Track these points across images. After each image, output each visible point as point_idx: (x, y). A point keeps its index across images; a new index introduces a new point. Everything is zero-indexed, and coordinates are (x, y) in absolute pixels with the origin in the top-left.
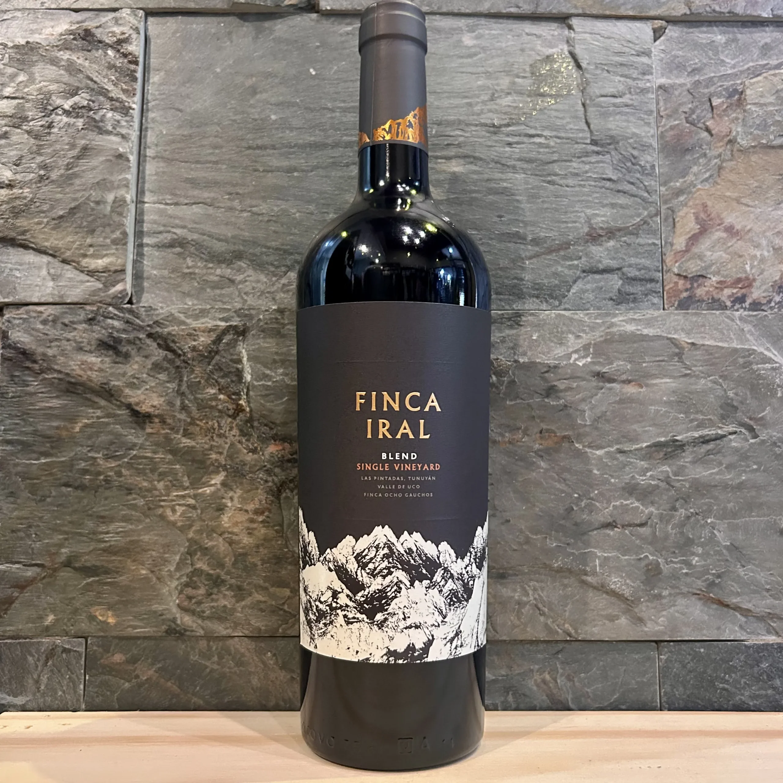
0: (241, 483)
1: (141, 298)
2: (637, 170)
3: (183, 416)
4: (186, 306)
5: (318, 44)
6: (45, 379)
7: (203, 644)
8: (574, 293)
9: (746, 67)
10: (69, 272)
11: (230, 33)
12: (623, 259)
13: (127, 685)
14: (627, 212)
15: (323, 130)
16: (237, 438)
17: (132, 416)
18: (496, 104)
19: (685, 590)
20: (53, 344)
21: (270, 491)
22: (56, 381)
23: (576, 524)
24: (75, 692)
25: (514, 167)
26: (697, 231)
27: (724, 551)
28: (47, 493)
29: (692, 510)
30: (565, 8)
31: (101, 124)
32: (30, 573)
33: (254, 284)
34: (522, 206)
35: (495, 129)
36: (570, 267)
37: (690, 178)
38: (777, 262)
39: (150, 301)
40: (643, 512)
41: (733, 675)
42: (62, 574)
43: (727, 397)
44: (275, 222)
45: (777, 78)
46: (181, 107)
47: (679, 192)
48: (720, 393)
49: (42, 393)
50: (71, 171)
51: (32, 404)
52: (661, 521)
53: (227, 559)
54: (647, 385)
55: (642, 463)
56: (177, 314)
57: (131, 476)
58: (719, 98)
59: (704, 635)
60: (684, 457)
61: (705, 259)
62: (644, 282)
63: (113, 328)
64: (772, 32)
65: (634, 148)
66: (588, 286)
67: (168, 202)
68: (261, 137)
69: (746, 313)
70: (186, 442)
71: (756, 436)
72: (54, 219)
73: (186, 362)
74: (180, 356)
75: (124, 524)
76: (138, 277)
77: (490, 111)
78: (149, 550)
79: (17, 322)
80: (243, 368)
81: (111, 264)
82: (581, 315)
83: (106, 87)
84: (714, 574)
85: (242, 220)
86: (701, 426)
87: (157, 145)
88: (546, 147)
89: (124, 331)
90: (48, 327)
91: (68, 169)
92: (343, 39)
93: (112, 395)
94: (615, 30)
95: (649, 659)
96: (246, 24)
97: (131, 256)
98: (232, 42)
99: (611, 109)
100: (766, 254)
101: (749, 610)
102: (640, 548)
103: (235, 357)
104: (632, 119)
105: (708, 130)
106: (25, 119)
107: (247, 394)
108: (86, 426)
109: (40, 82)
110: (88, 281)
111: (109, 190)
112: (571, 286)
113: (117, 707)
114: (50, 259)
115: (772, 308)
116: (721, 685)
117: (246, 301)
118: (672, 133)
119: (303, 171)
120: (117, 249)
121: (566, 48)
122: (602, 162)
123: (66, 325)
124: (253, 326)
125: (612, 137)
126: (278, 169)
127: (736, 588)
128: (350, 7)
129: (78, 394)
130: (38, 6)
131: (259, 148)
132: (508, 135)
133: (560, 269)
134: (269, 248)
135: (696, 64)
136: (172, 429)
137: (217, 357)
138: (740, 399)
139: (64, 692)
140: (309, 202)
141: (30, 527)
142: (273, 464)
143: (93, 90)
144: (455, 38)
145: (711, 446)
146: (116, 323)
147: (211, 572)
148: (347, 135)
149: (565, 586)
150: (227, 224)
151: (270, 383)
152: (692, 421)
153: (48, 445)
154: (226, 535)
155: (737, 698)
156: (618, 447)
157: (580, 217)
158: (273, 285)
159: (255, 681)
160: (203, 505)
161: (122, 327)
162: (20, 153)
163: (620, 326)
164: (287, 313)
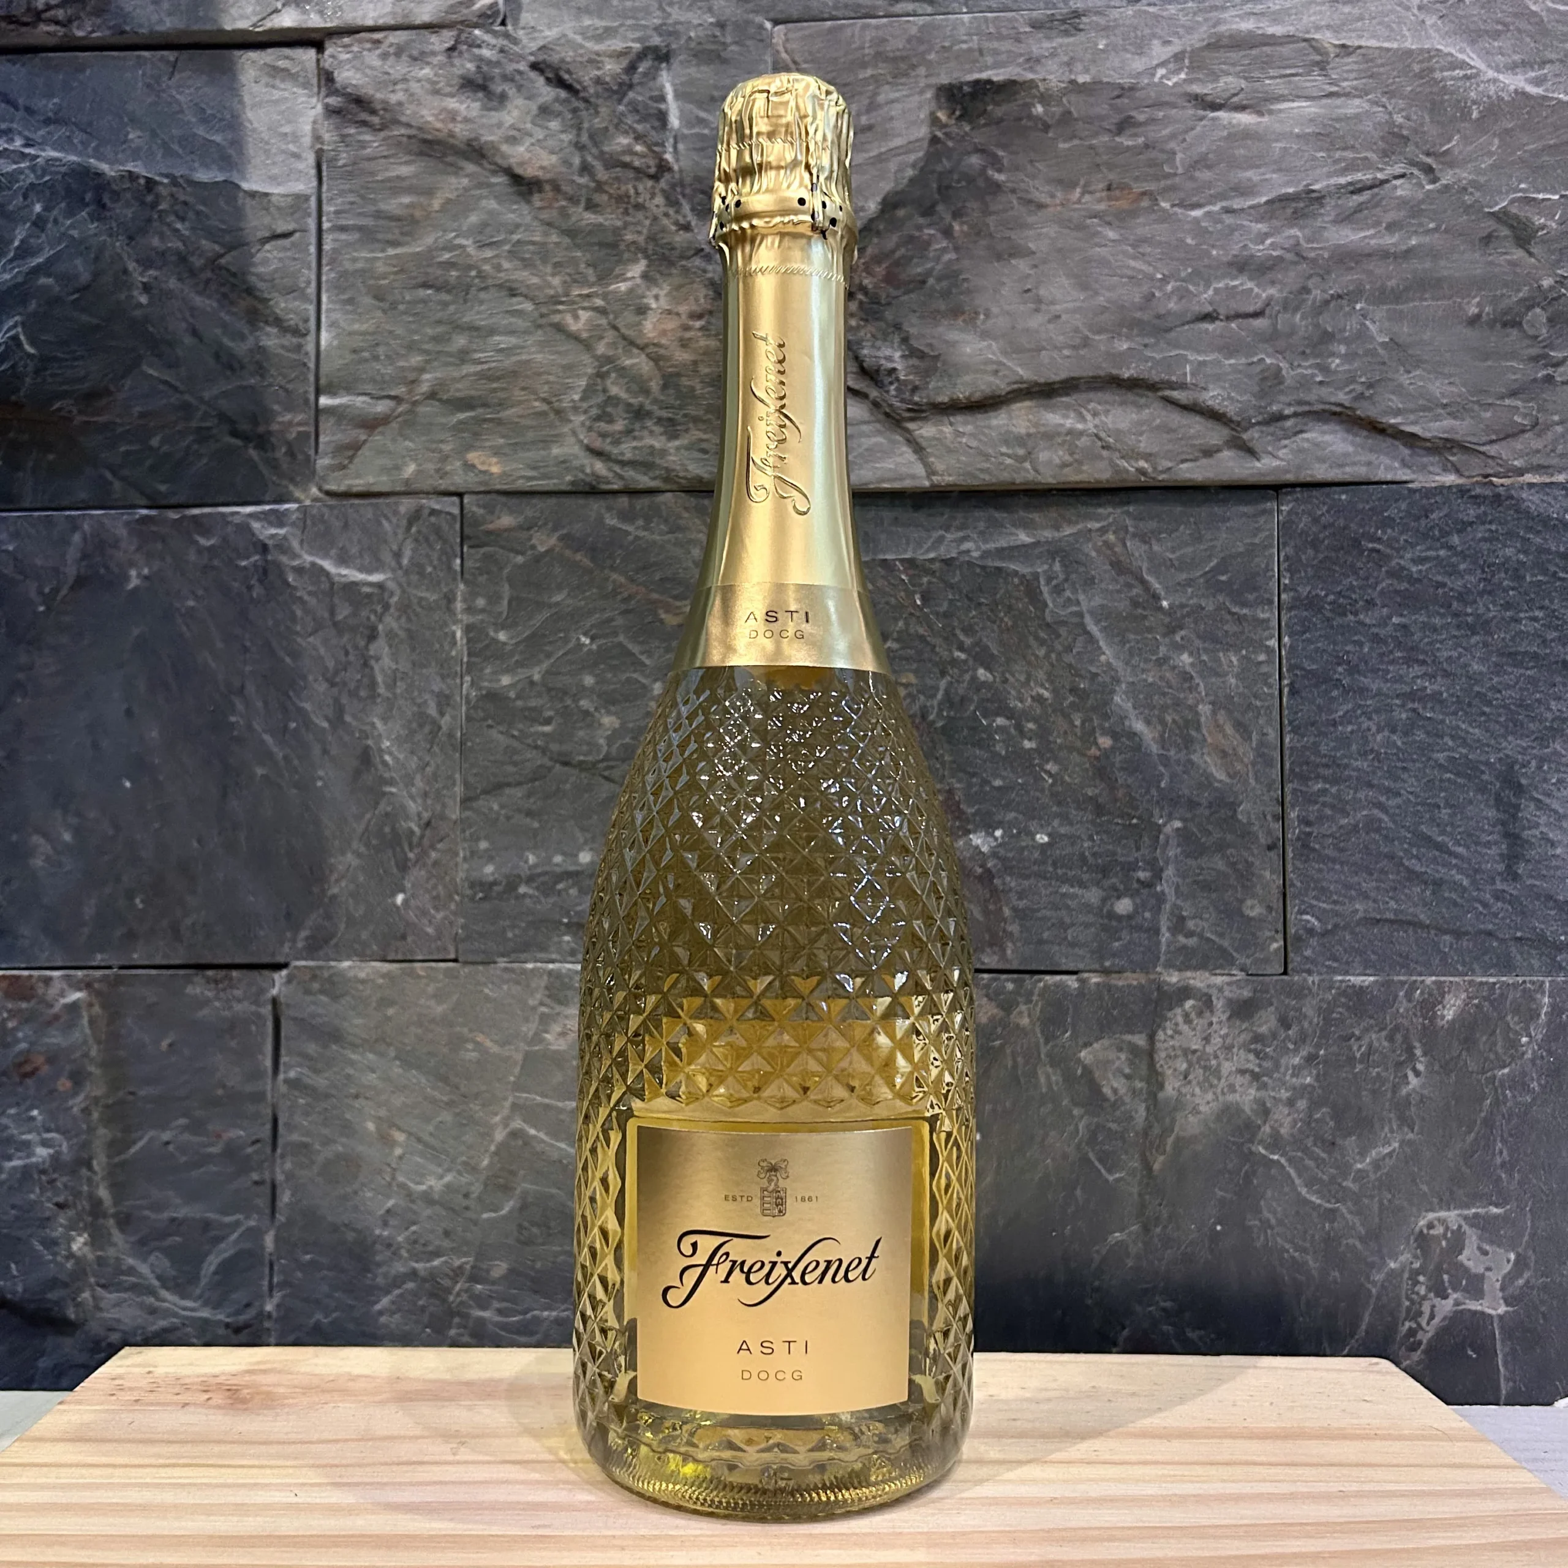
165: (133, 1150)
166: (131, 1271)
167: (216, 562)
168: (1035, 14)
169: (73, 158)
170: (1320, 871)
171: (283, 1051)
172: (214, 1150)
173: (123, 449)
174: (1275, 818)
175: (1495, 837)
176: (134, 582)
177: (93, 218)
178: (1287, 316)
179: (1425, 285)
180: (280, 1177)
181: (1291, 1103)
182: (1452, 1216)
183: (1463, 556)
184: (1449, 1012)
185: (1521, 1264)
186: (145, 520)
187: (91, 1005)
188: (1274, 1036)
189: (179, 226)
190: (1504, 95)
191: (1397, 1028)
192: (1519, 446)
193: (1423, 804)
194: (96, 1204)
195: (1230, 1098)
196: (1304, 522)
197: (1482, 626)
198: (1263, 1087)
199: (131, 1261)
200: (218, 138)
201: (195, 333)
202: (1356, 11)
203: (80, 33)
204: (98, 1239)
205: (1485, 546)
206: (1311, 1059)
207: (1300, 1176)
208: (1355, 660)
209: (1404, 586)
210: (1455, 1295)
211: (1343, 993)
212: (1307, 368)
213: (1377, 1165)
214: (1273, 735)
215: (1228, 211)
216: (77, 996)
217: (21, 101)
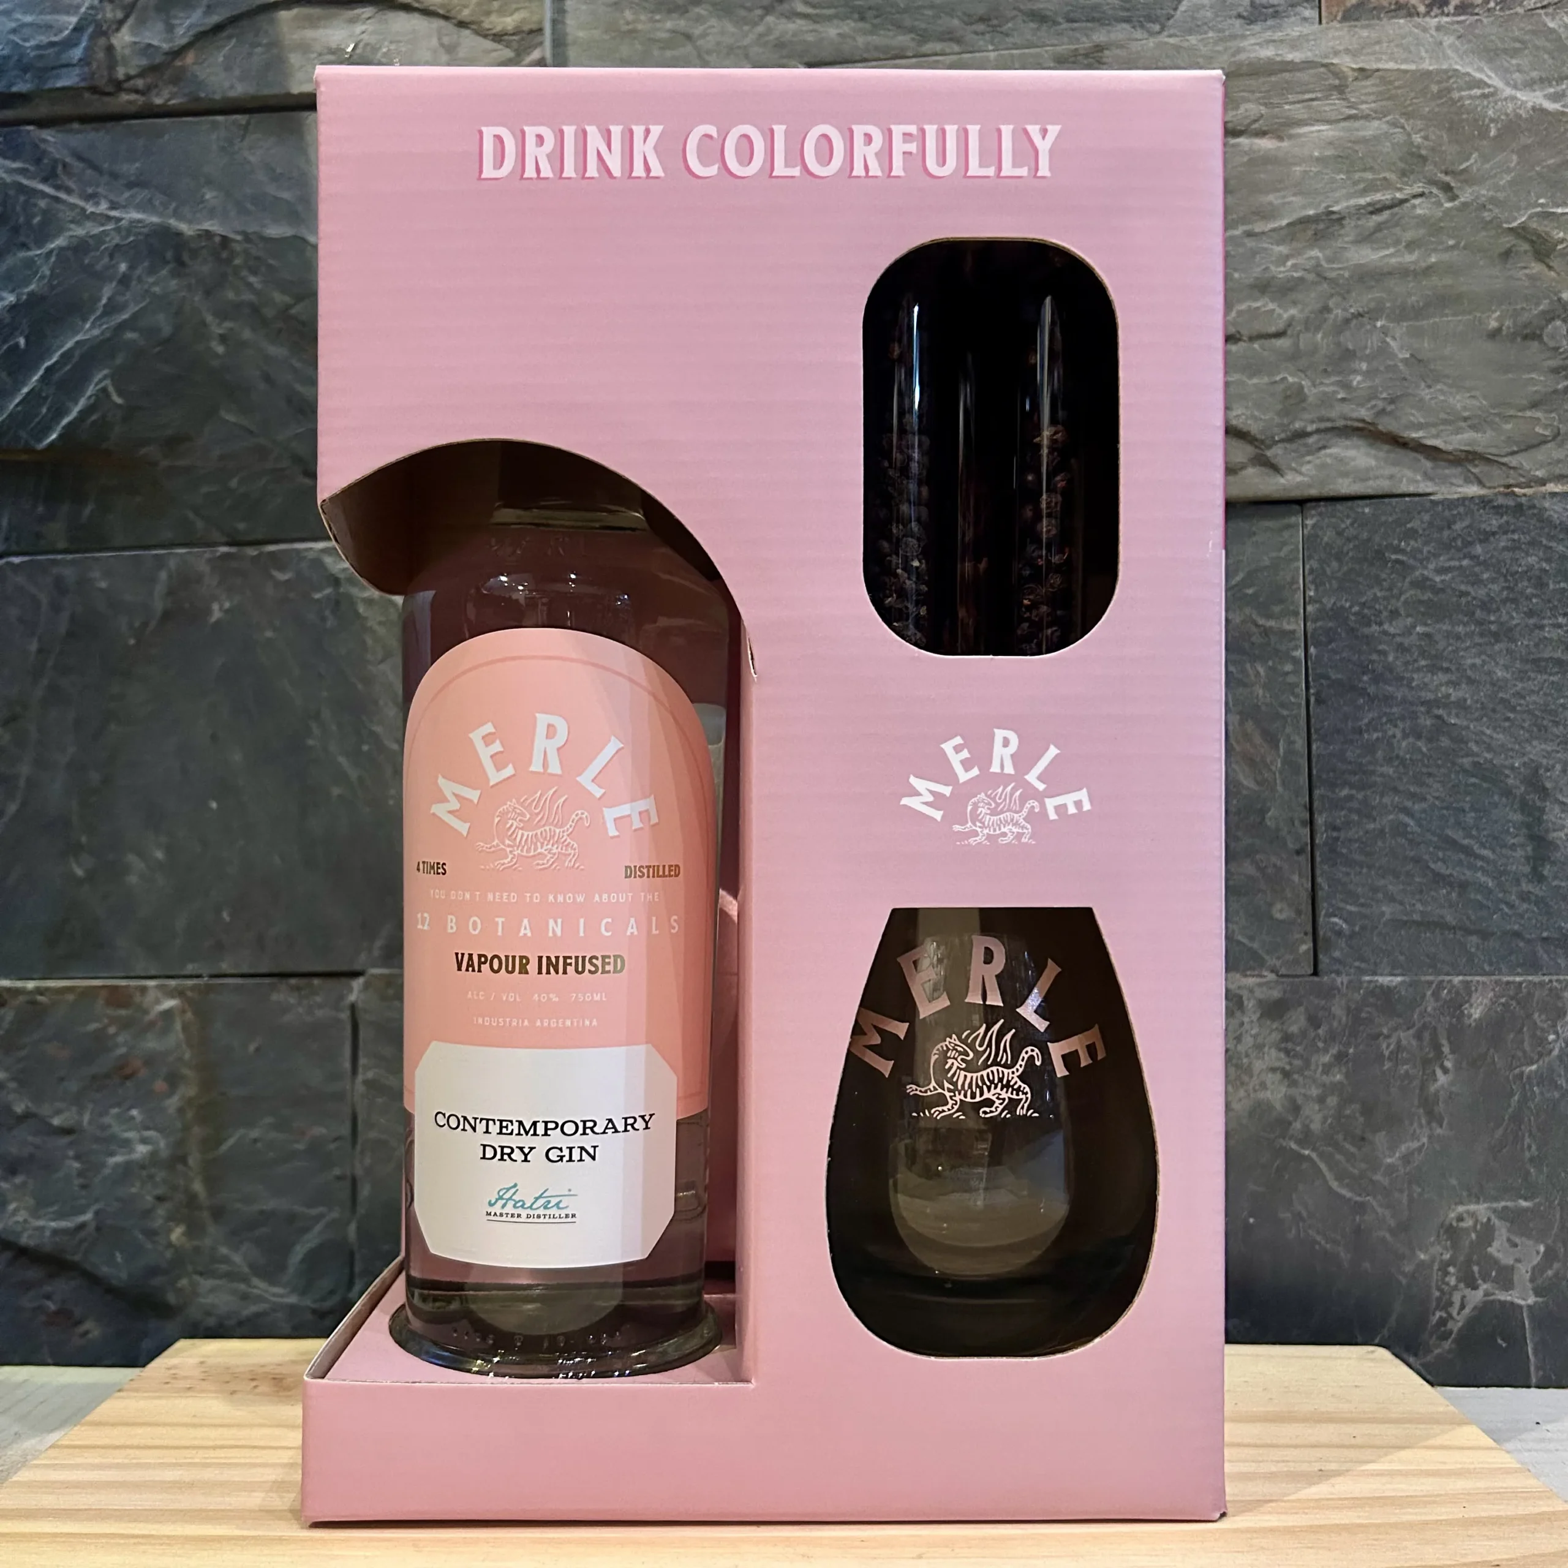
165: (224, 1147)
166: (226, 1260)
167: (292, 595)
168: (1059, 49)
169: (155, 219)
170: (1348, 874)
171: (361, 1053)
172: (300, 1147)
173: (205, 489)
174: (1303, 823)
175: (1520, 840)
176: (216, 614)
177: (175, 274)
178: (1309, 335)
179: (1443, 301)
180: (359, 1172)
181: (1321, 1100)
182: (1482, 1209)
183: (1485, 564)
184: (1476, 1011)
185: (1550, 1256)
186: (226, 556)
187: (184, 1012)
188: (1304, 1033)
189: (252, 279)
190: (1521, 112)
191: (1425, 1027)
192: (1540, 457)
193: (1447, 808)
194: (192, 1198)
195: (1261, 1095)
196: (1328, 536)
197: (1506, 633)
198: (1294, 1084)
199: (224, 1250)
200: (286, 195)
201: (267, 378)
202: (1374, 35)
203: (158, 101)
204: (194, 1229)
205: (1507, 555)
206: (1340, 1057)
207: (1331, 1169)
208: (1379, 668)
209: (1428, 595)
210: (1484, 1287)
211: (1372, 993)
212: (1329, 385)
213: (1406, 1159)
214: (1300, 744)
215: (1250, 234)
216: (169, 1003)
217: (106, 166)
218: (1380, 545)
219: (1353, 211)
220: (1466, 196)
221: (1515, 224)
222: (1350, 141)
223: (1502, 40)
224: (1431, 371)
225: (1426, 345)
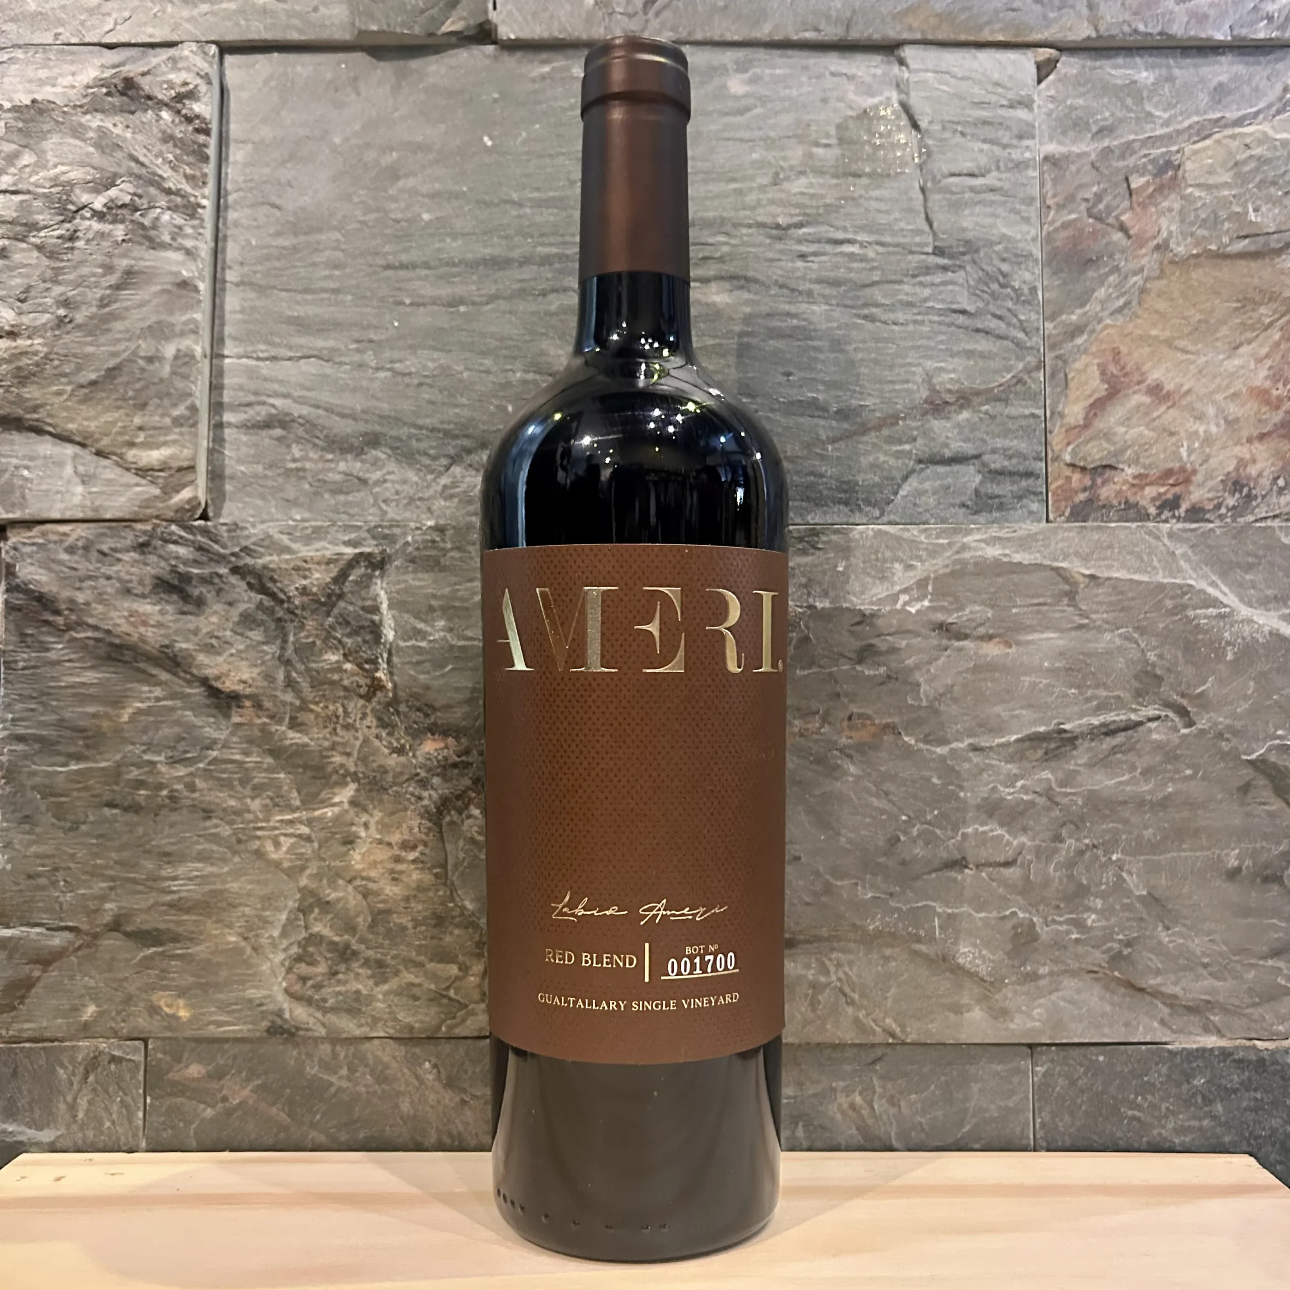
0: (381, 801)
1: (221, 508)
2: (1008, 295)
3: (289, 697)
4: (291, 523)
5: (496, 95)
6: (75, 639)
7: (325, 1049)
8: (904, 497)
9: (1186, 124)
10: (108, 471)
11: (356, 79)
12: (984, 441)
13: (209, 1112)
14: (993, 364)
15: (506, 237)
16: (374, 731)
17: (209, 696)
18: (782, 191)
19: (1074, 965)
20: (84, 585)
21: (426, 814)
22: (92, 642)
23: (904, 863)
24: (130, 1122)
25: (810, 293)
26: (1104, 393)
27: (1138, 905)
28: (82, 818)
29: (1087, 841)
30: (893, 32)
31: (153, 233)
32: (58, 940)
33: (397, 487)
34: (822, 356)
35: (780, 231)
36: (898, 455)
37: (1092, 307)
38: (1230, 443)
39: (236, 513)
40: (1009, 843)
41: (1149, 1097)
42: (107, 942)
43: (1146, 662)
44: (430, 386)
45: (1237, 143)
46: (278, 202)
47: (1076, 330)
48: (1134, 654)
49: (69, 661)
50: (107, 310)
51: (53, 679)
52: (1038, 857)
53: (360, 919)
54: (1018, 643)
55: (1009, 766)
56: (277, 536)
57: (210, 790)
58: (1143, 175)
59: (1104, 1035)
60: (1074, 757)
61: (1116, 439)
62: (1017, 478)
63: (177, 558)
64: (1232, 64)
65: (1004, 260)
66: (927, 485)
67: (261, 355)
68: (406, 250)
69: (1180, 526)
70: (295, 737)
71: (1190, 724)
72: (82, 386)
73: (293, 613)
74: (282, 602)
75: (200, 865)
76: (216, 475)
77: (772, 202)
78: (240, 905)
79: (28, 549)
80: (381, 621)
81: (172, 457)
82: (914, 530)
83: (160, 172)
84: (1120, 941)
85: (377, 384)
86: (1102, 707)
87: (242, 264)
88: (862, 261)
89: (196, 563)
90: (76, 558)
91: (102, 306)
92: (537, 86)
93: (178, 665)
94: (975, 65)
95: (1017, 1071)
96: (382, 64)
97: (205, 443)
98: (358, 94)
99: (967, 196)
100: (1214, 429)
101: (1175, 997)
102: (1005, 901)
103: (368, 603)
104: (1000, 211)
105: (1123, 228)
106: (34, 227)
107: (389, 662)
108: (140, 712)
109: (55, 166)
110: (137, 485)
111: (167, 339)
112: (899, 486)
113: (194, 1144)
114: (77, 449)
115: (1221, 517)
116: (1130, 1113)
117: (386, 513)
118: (1064, 234)
119: (474, 303)
120: (181, 434)
121: (895, 96)
122: (952, 282)
123: (104, 554)
124: (396, 552)
125: (967, 242)
126: (434, 301)
127: (1156, 962)
128: (546, 35)
129: (125, 662)
130: (50, 41)
131: (403, 266)
132: (800, 241)
133: (882, 458)
134: (421, 428)
135: (1105, 119)
136: (272, 717)
137: (342, 604)
138: (1167, 665)
139: (113, 1123)
140: (483, 353)
141: (56, 869)
142: (429, 770)
143: (139, 177)
144: (716, 82)
145: (1120, 738)
146: (182, 551)
147: (337, 939)
148: (543, 244)
149: (887, 959)
150: (354, 390)
151: (424, 644)
152: (1088, 700)
153: (81, 743)
154: (358, 882)
155: (1155, 1132)
156: (971, 741)
157: (914, 373)
158: (428, 487)
159: (406, 1106)
160: (322, 835)
161: (191, 557)
162: (26, 281)
163: (976, 549)
164: (450, 532)
218: (1113, 1098)
219: (1086, 730)
220: (1202, 723)
221: (1254, 757)
222: (1083, 653)
223: (1236, 553)
224: (1169, 911)
225: (1163, 882)
